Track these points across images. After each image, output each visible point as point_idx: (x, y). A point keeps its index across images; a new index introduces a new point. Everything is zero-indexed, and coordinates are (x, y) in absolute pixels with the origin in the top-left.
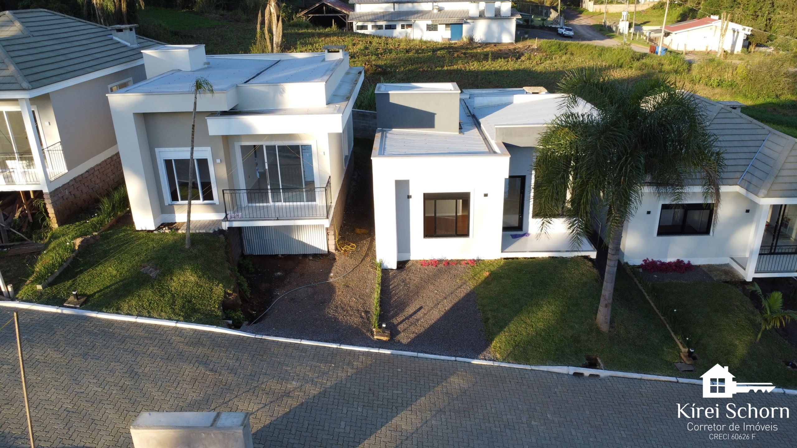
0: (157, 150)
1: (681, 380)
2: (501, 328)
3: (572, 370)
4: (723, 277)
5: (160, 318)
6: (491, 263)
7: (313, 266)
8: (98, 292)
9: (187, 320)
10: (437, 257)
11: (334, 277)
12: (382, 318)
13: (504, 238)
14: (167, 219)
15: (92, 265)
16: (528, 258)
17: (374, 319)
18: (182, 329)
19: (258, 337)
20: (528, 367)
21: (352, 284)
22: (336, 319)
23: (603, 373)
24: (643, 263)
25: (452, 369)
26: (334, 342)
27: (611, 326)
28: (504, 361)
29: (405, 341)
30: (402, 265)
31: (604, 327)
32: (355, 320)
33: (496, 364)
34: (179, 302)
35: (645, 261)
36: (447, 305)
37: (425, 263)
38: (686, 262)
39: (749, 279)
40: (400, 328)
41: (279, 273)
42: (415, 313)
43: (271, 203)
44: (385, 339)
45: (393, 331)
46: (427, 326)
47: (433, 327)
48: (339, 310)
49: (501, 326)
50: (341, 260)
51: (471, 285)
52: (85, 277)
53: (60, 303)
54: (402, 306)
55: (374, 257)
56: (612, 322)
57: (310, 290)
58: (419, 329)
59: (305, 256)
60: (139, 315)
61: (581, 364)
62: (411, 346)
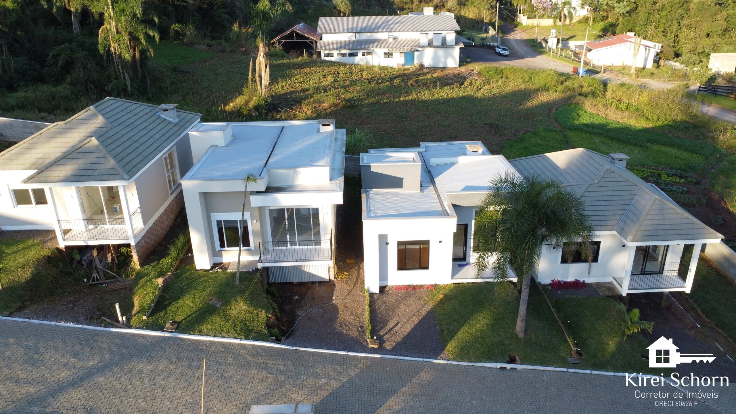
0: (212, 214)
1: (570, 370)
2: (453, 337)
3: (499, 365)
4: (607, 293)
5: (229, 337)
6: (444, 287)
7: (320, 290)
8: (184, 319)
9: (247, 338)
10: (406, 283)
11: (336, 300)
12: (373, 332)
13: (453, 266)
14: (217, 260)
15: (176, 299)
16: (470, 283)
17: (368, 333)
18: (245, 345)
19: (294, 348)
20: (470, 364)
21: (349, 305)
22: (342, 333)
23: (519, 367)
24: (551, 282)
25: (421, 367)
26: (343, 350)
27: (526, 334)
28: (454, 360)
29: (389, 348)
30: (382, 289)
31: (521, 335)
32: (354, 333)
33: (450, 362)
34: (239, 325)
35: (553, 281)
36: (415, 320)
37: (398, 288)
38: (581, 281)
39: (624, 294)
40: (385, 338)
41: (296, 297)
42: (394, 327)
43: (289, 247)
44: (376, 346)
45: (381, 341)
46: (403, 336)
47: (407, 337)
48: (343, 326)
49: (452, 335)
50: (339, 286)
51: (431, 305)
52: (172, 309)
53: (161, 329)
54: (385, 322)
55: (363, 283)
56: (526, 330)
57: (320, 310)
58: (398, 338)
59: (313, 283)
60: (215, 336)
61: (505, 361)
62: (394, 351)
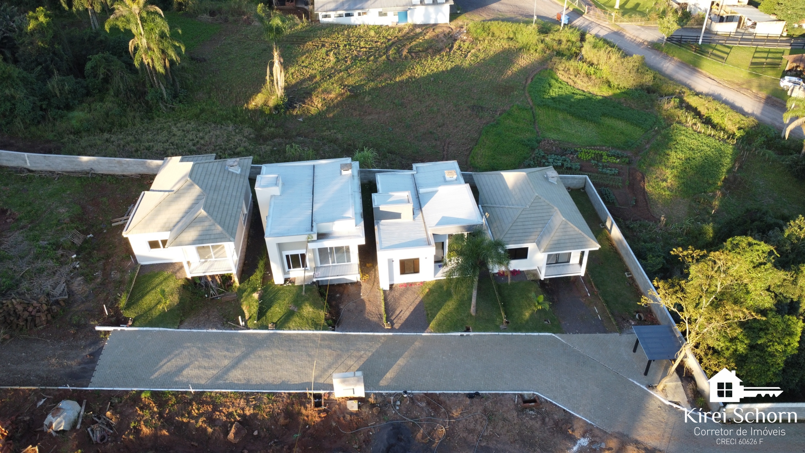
1: (500, 334)
2: (434, 318)
3: (459, 334)
4: (532, 278)
5: (306, 330)
6: (429, 283)
7: (352, 289)
8: (278, 320)
9: (316, 329)
10: (406, 282)
11: (364, 295)
12: (388, 319)
13: (435, 267)
14: (287, 276)
15: (269, 307)
17: (384, 319)
18: (316, 334)
19: (344, 333)
20: (443, 334)
21: (371, 299)
22: (369, 319)
23: (471, 334)
24: (498, 272)
25: (414, 339)
26: (371, 332)
27: (476, 313)
28: (434, 332)
29: (397, 328)
30: (391, 286)
31: (473, 314)
32: (375, 319)
33: (432, 334)
34: (310, 321)
36: (412, 308)
37: (401, 285)
39: (542, 279)
40: (395, 321)
41: (338, 295)
42: (399, 313)
43: (331, 264)
44: (389, 328)
45: (392, 324)
46: (404, 319)
47: (407, 320)
48: (369, 315)
49: (433, 317)
50: (364, 285)
51: (421, 296)
52: (269, 314)
53: (266, 328)
54: (394, 311)
55: (378, 283)
56: (477, 311)
57: (354, 304)
58: (401, 321)
59: (347, 284)
60: (298, 330)
61: (463, 331)
62: (401, 329)
